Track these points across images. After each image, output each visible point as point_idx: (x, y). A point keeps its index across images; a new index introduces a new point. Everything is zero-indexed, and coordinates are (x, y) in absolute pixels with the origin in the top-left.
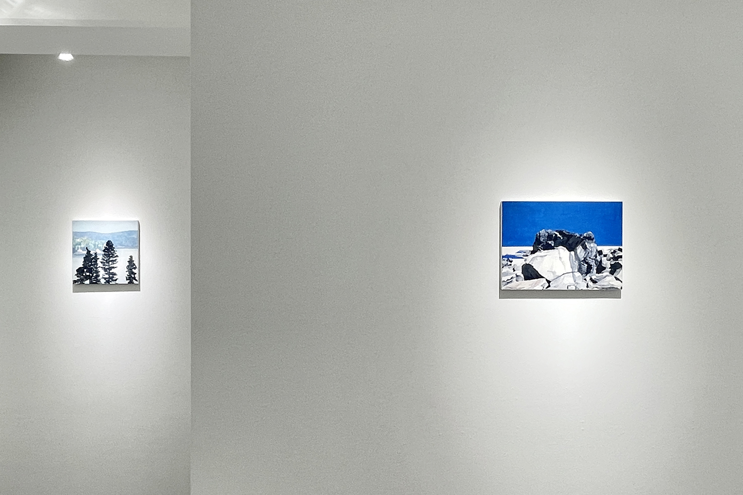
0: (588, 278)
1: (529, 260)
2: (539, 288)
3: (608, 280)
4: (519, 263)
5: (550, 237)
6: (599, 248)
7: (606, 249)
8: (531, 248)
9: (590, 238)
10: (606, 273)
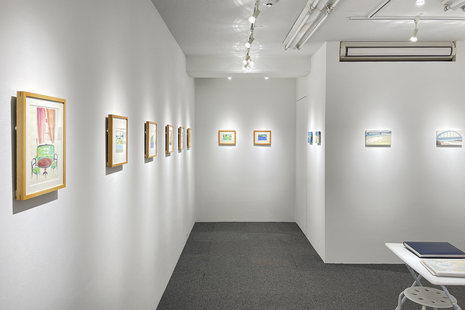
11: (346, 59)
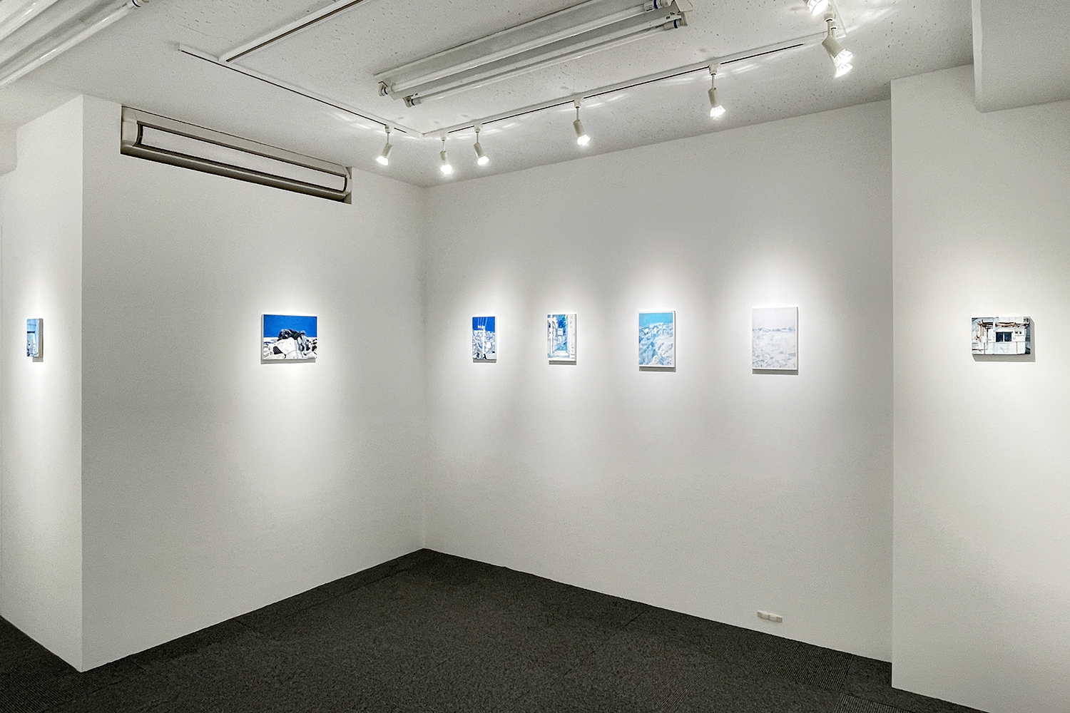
0: (302, 353)
1: (276, 344)
2: (281, 358)
3: (311, 354)
4: (271, 346)
5: (286, 333)
6: (308, 338)
7: (311, 339)
8: (277, 338)
9: (303, 334)
10: (310, 350)
11: (136, 150)
